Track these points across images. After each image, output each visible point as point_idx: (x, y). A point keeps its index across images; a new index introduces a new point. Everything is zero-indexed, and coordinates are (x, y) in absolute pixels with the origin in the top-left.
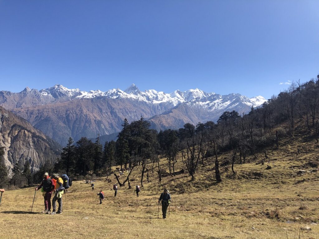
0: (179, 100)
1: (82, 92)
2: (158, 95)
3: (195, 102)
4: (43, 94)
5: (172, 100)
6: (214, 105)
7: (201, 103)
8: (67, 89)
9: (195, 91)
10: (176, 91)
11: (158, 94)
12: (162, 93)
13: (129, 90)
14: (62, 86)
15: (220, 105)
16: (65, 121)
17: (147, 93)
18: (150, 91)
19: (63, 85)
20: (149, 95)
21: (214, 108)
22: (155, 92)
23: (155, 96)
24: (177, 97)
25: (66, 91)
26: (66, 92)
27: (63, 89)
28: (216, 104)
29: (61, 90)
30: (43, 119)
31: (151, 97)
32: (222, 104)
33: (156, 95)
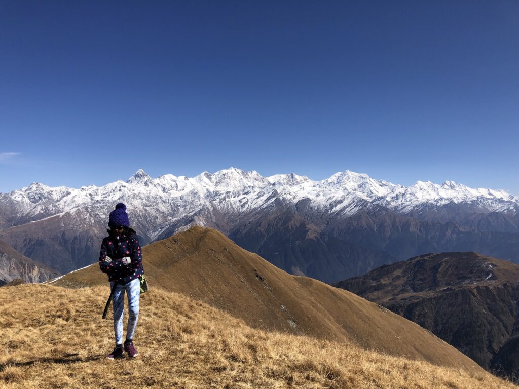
0: (208, 187)
1: (70, 190)
2: (178, 183)
3: (224, 199)
4: (15, 197)
5: (198, 189)
6: (246, 202)
7: (232, 199)
8: (49, 188)
9: (229, 171)
10: (203, 174)
11: (177, 180)
12: (183, 177)
14: (42, 185)
15: (254, 202)
16: (60, 242)
18: (166, 176)
19: (42, 183)
21: (246, 206)
22: (174, 178)
23: (174, 184)
24: (205, 183)
25: (47, 191)
26: (48, 193)
27: (44, 188)
28: (250, 201)
29: (41, 190)
30: (33, 242)
31: (167, 186)
32: (256, 199)
33: (175, 181)
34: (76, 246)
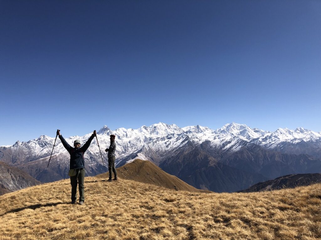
0: (145, 135)
2: (127, 133)
3: (156, 142)
4: (31, 144)
5: (140, 136)
6: (170, 144)
7: (160, 142)
9: (159, 125)
10: (143, 127)
11: (127, 131)
12: (130, 129)
13: (102, 131)
14: (47, 137)
15: (175, 144)
16: (57, 171)
17: (118, 131)
18: (120, 129)
19: (47, 135)
20: (119, 133)
21: (170, 146)
22: (125, 130)
23: (125, 134)
24: (144, 132)
26: (51, 141)
28: (172, 143)
29: (46, 140)
30: (41, 171)
31: (121, 135)
32: (176, 142)
33: (125, 132)
34: (66, 173)
